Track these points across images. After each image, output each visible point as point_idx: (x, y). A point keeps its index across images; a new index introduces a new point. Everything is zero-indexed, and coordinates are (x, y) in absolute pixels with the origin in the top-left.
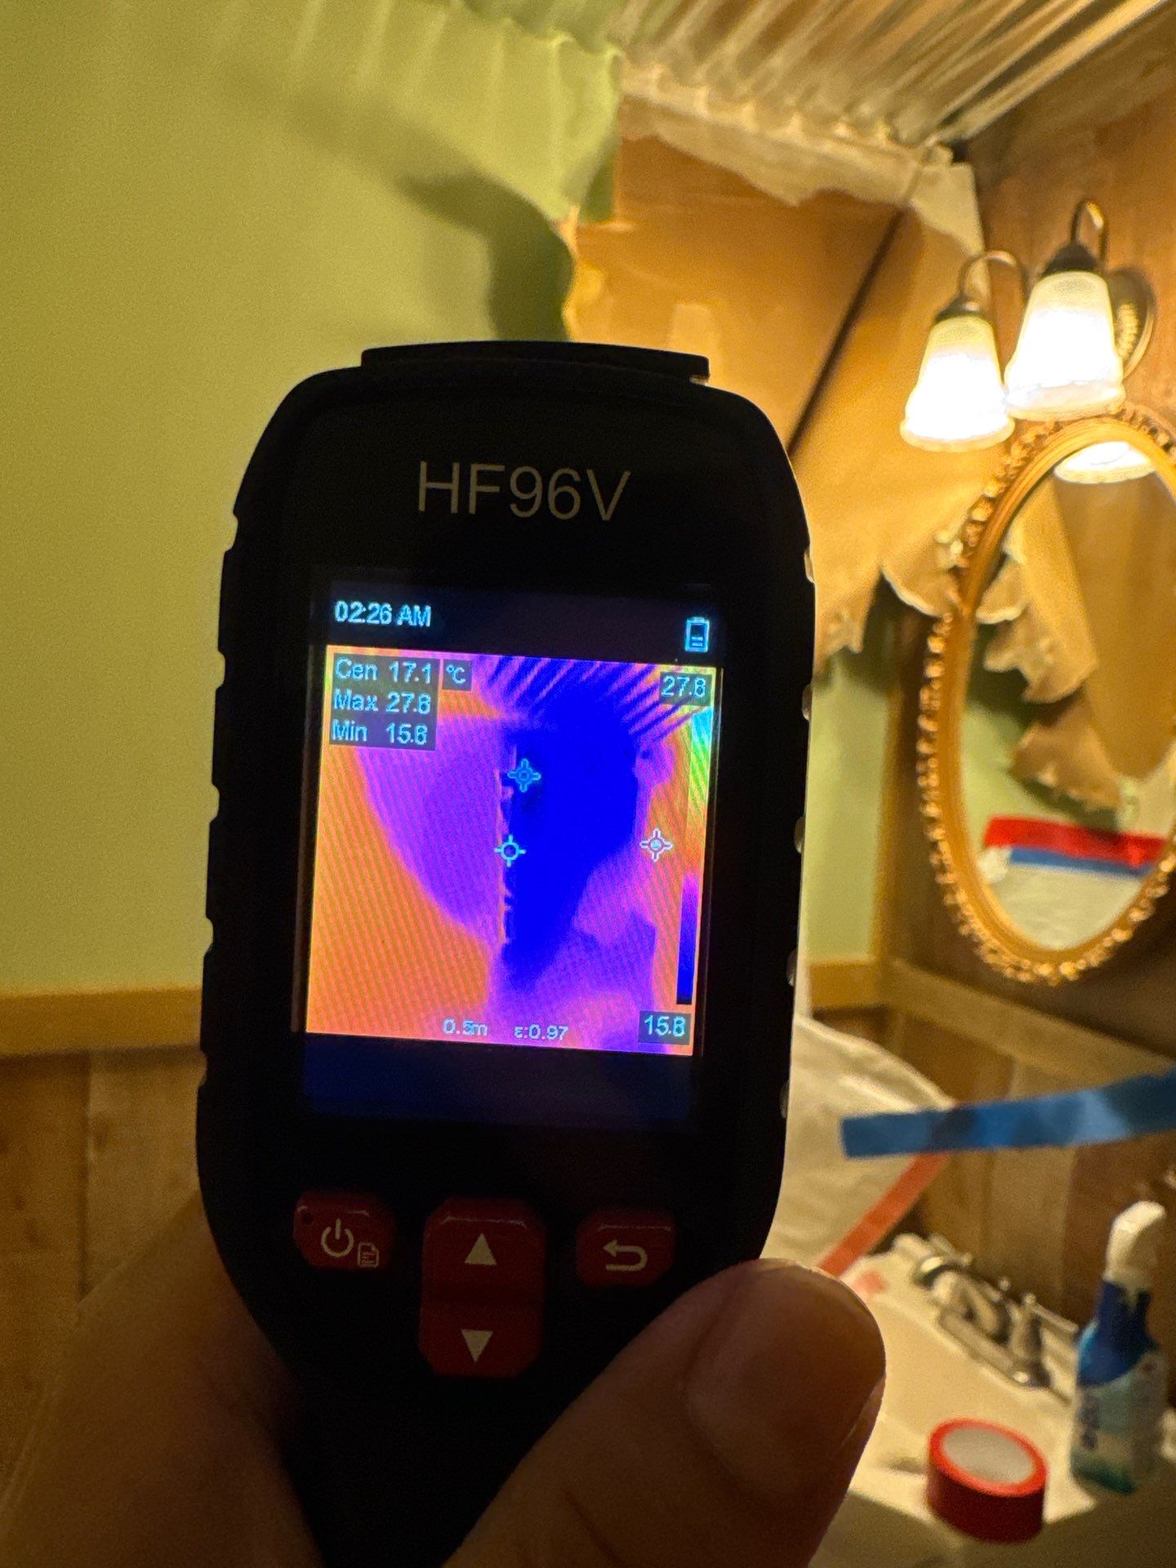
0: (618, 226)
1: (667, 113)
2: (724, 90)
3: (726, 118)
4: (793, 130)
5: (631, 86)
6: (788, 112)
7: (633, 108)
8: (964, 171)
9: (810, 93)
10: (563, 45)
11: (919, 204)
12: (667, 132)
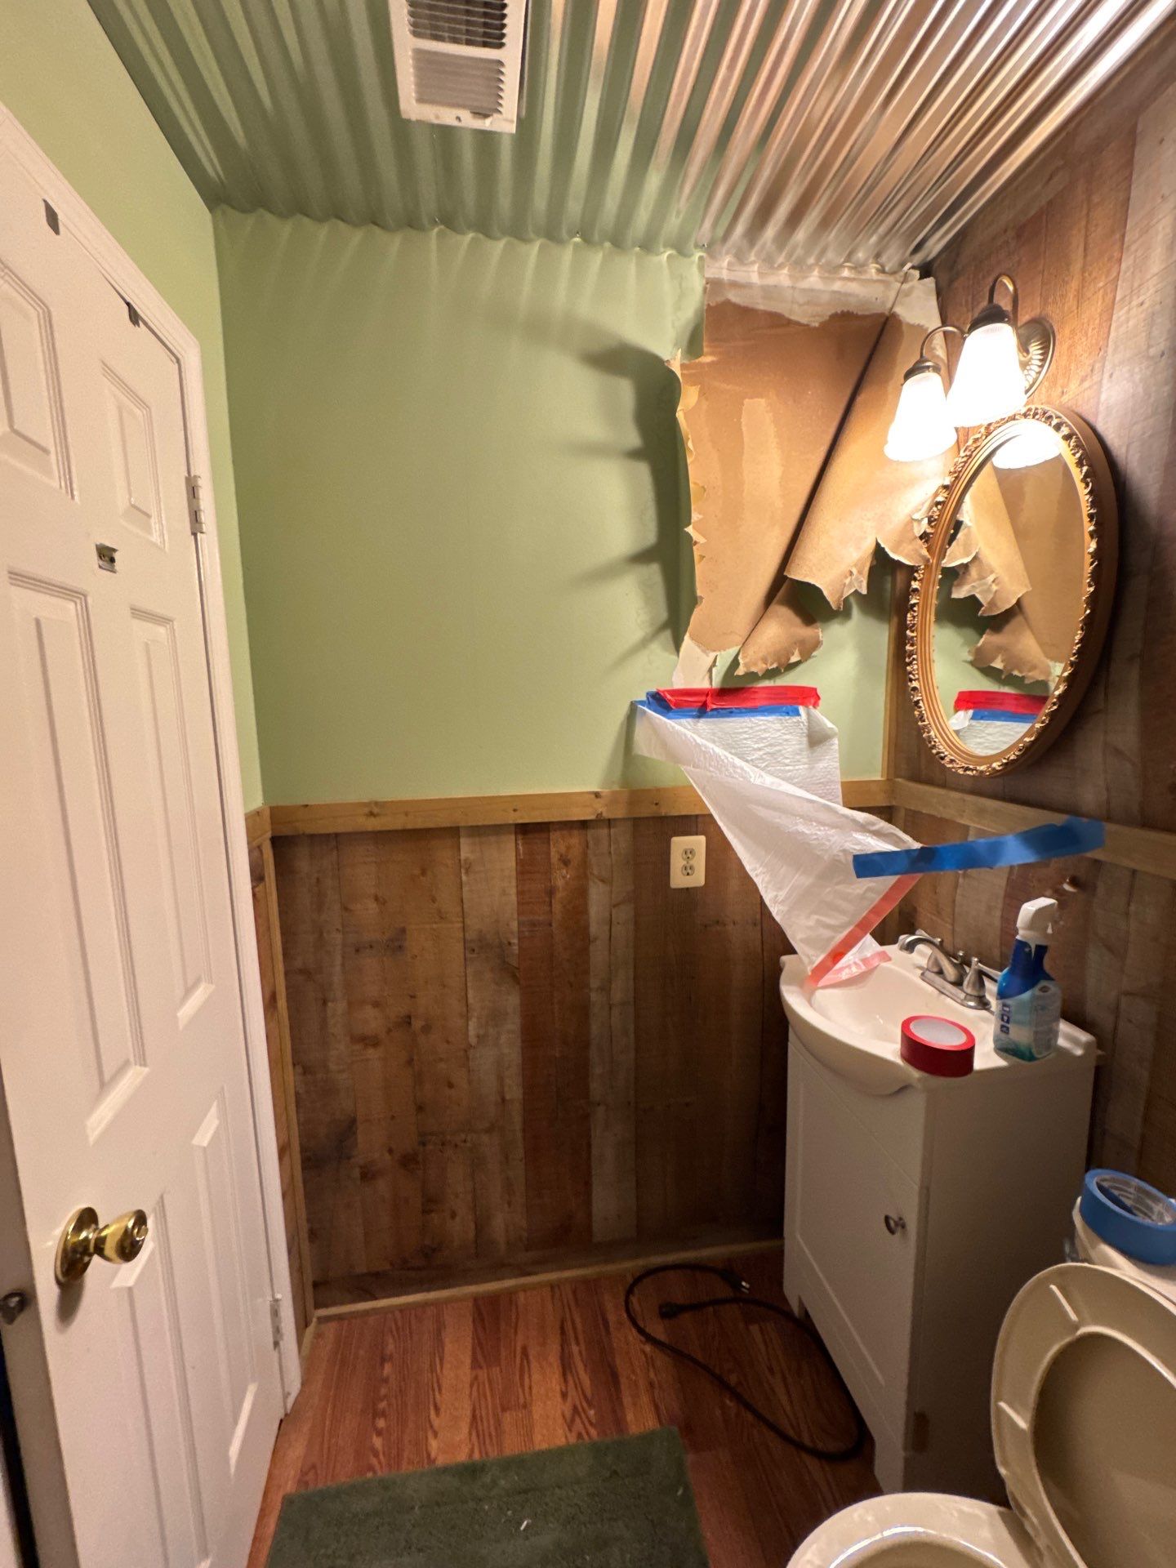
0: (707, 359)
1: (734, 285)
2: (769, 261)
3: (771, 281)
4: (814, 280)
5: (711, 273)
6: (810, 268)
7: (713, 286)
8: (930, 282)
9: (823, 252)
10: (669, 257)
11: (898, 310)
12: (734, 297)
